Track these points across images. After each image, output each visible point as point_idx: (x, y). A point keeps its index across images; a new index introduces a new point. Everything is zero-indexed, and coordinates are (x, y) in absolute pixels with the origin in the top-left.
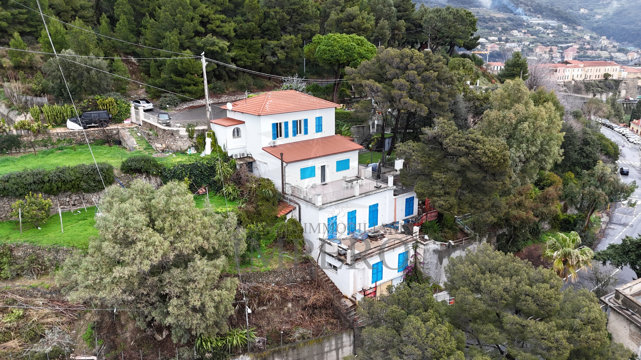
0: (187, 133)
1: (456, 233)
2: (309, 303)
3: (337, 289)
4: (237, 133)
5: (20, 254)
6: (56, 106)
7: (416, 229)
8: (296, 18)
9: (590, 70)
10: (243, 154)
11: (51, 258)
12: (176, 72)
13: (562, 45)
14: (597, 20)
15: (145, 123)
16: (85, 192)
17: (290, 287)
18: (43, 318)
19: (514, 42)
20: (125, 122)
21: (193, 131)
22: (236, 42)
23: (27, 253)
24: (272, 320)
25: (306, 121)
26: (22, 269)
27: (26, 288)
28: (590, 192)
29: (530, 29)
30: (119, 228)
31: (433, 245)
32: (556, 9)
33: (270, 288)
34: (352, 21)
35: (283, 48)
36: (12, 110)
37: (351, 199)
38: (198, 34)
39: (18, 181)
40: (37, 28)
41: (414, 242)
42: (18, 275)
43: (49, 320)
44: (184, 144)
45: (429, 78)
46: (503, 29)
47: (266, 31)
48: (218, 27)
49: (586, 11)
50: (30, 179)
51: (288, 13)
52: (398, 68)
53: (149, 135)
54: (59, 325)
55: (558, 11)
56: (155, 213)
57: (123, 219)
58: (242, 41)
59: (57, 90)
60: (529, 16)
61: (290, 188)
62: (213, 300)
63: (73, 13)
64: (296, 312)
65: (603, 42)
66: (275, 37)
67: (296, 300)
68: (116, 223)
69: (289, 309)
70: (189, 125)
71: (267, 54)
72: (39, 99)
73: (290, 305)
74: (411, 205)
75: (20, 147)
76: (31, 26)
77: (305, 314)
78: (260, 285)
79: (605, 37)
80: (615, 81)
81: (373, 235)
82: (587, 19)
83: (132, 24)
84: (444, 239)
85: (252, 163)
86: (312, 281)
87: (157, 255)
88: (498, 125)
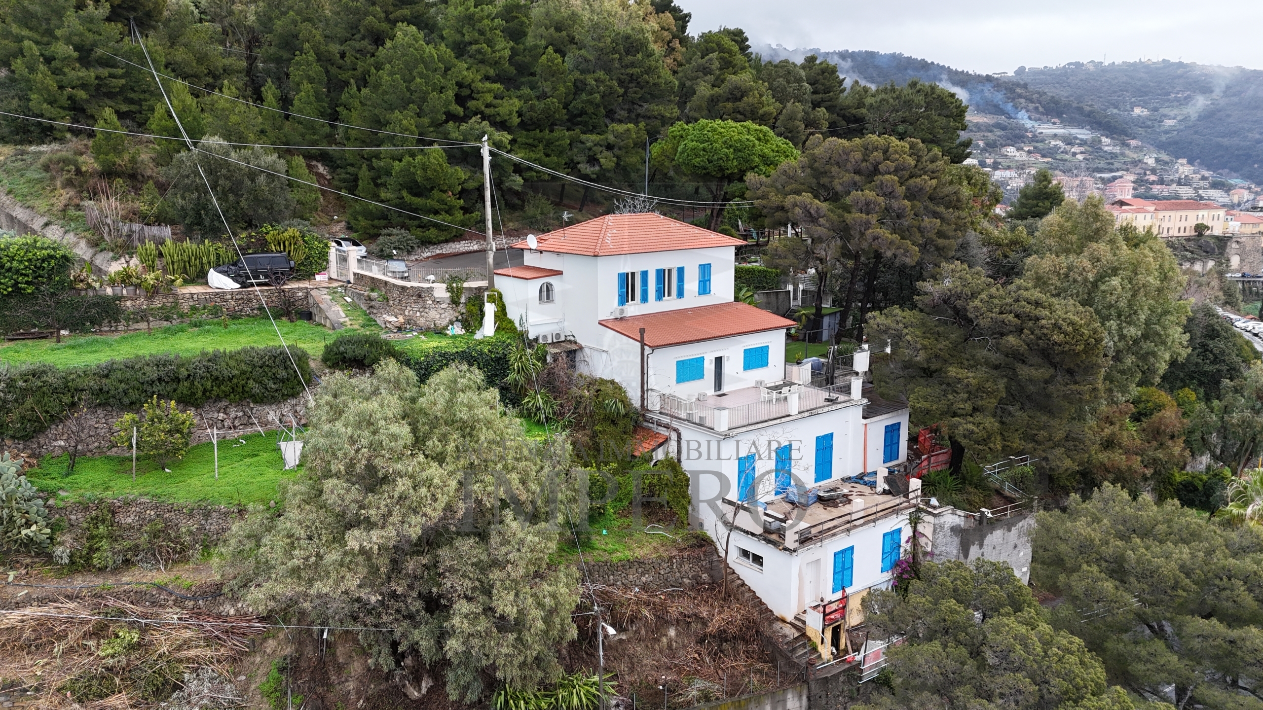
0: (448, 295)
1: (990, 496)
2: (710, 629)
3: (761, 603)
4: (546, 294)
5: (129, 520)
6: (187, 244)
7: (915, 483)
8: (634, 92)
9: (1167, 218)
10: (558, 336)
11: (194, 529)
12: (411, 188)
13: (1103, 175)
14: (1166, 128)
15: (359, 277)
16: (255, 402)
17: (671, 596)
18: (179, 648)
19: (1009, 168)
20: (318, 278)
21: (460, 290)
22: (523, 137)
23: (144, 519)
24: (640, 661)
25: (681, 271)
26: (136, 549)
27: (143, 587)
28: (1243, 422)
29: (1039, 145)
30: (358, 451)
31: (952, 518)
32: (1088, 109)
33: (630, 595)
34: (740, 100)
35: (609, 147)
36: (101, 251)
37: (783, 420)
38: (451, 117)
39: (128, 375)
40: (141, 105)
41: (913, 510)
42: (127, 562)
43: (192, 653)
44: (441, 315)
45: (921, 189)
46: (987, 144)
47: (576, 116)
48: (488, 106)
49: (1146, 112)
50: (152, 373)
51: (621, 83)
52: (857, 172)
53: (370, 299)
54: (211, 663)
55: (1091, 112)
56: (423, 424)
57: (366, 433)
58: (532, 133)
59: (191, 213)
60: (1036, 120)
61: (658, 399)
62: (540, 605)
63: (211, 80)
64: (685, 647)
65: (1181, 169)
66: (594, 127)
67: (683, 621)
68: (353, 441)
69: (671, 640)
70: (453, 279)
71: (579, 159)
72: (155, 230)
73: (672, 632)
74: (895, 441)
75: (117, 321)
76: (131, 102)
77: (704, 652)
78: (610, 589)
79: (1184, 161)
80: (1217, 238)
81: (826, 495)
82: (1149, 127)
83: (322, 101)
84: (969, 506)
85: (575, 351)
86: (714, 584)
87: (436, 505)
88: (1059, 284)
